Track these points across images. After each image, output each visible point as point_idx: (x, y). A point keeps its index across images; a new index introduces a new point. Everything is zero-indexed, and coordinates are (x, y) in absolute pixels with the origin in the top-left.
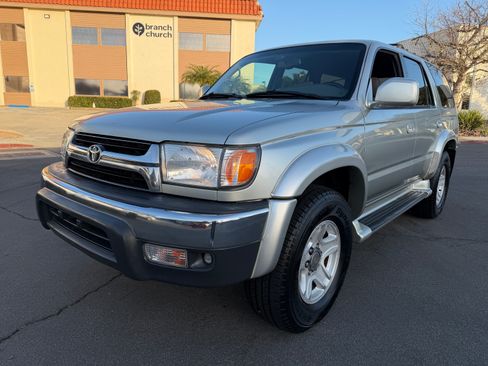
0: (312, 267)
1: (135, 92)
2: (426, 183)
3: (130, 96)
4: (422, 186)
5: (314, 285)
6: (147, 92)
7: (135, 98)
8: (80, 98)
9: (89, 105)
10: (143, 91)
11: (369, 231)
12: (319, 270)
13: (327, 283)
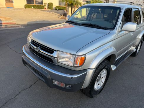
0: (98, 81)
1: (45, 3)
2: (135, 47)
3: (43, 5)
4: (133, 48)
5: (98, 84)
6: (49, 3)
7: (45, 5)
8: (28, 5)
9: (31, 8)
10: (47, 3)
11: (115, 68)
12: (100, 81)
13: (102, 84)
